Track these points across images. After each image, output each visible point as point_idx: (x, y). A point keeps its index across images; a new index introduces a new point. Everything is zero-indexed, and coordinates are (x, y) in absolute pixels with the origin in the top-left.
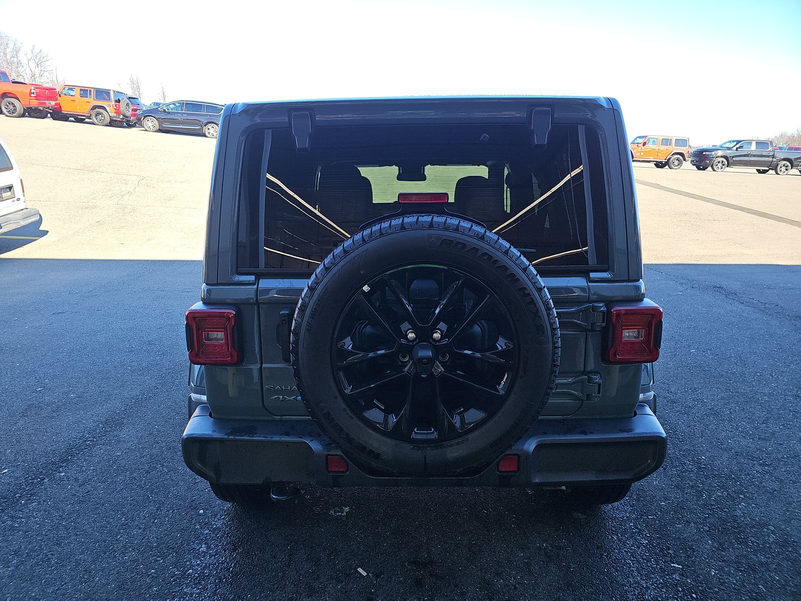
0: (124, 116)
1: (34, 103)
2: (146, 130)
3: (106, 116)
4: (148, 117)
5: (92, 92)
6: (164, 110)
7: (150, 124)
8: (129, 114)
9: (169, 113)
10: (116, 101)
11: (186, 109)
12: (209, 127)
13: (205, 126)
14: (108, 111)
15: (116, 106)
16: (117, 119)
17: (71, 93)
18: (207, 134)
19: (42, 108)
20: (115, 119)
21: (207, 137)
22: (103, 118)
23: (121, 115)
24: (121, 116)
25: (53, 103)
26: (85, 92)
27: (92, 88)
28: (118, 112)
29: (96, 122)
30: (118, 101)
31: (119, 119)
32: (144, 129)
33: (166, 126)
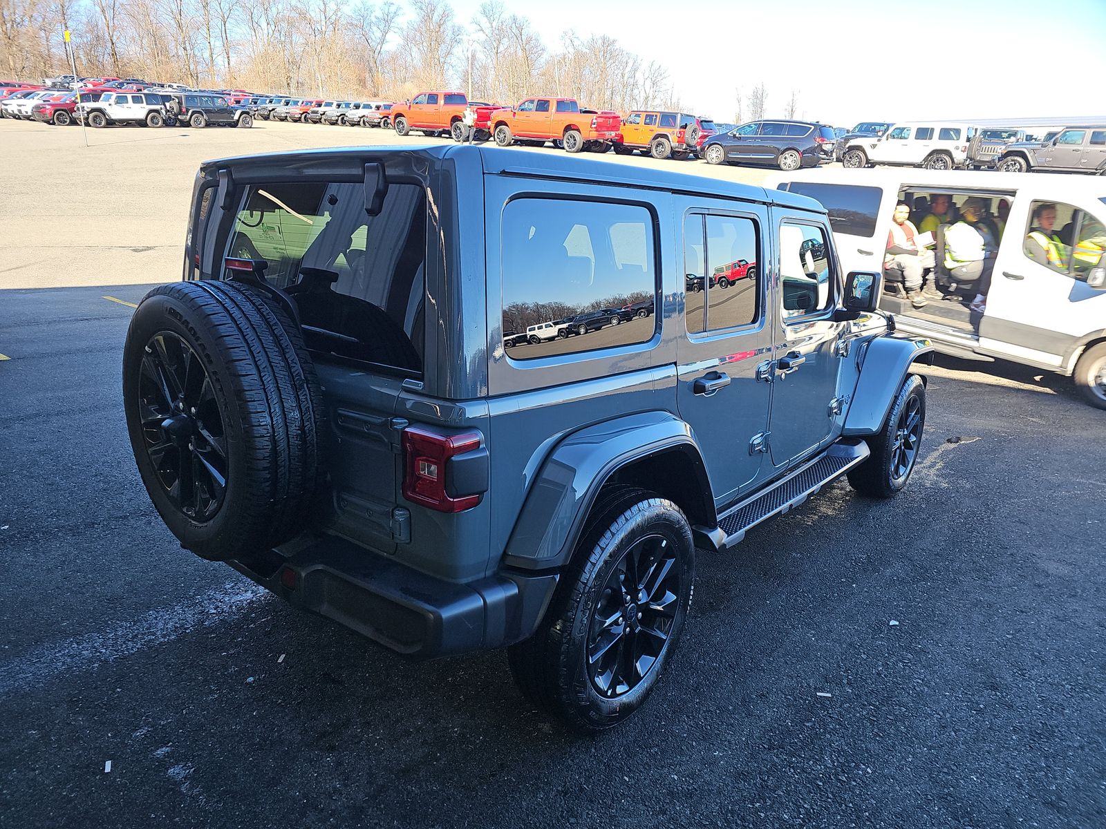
0: (688, 145)
1: (593, 135)
2: (708, 163)
3: (667, 147)
4: (714, 146)
5: (658, 117)
6: (735, 136)
7: (714, 155)
8: (693, 143)
9: (740, 139)
10: (682, 127)
11: (763, 132)
12: (787, 155)
13: (782, 154)
14: (671, 140)
15: (680, 132)
16: (679, 150)
17: (638, 120)
18: (783, 166)
19: (602, 141)
20: (677, 150)
21: (782, 170)
22: (663, 150)
23: (685, 145)
24: (684, 147)
25: (613, 134)
26: (650, 118)
27: (658, 112)
28: (681, 142)
29: (656, 154)
30: (685, 127)
31: (681, 150)
32: (705, 161)
33: (734, 156)
